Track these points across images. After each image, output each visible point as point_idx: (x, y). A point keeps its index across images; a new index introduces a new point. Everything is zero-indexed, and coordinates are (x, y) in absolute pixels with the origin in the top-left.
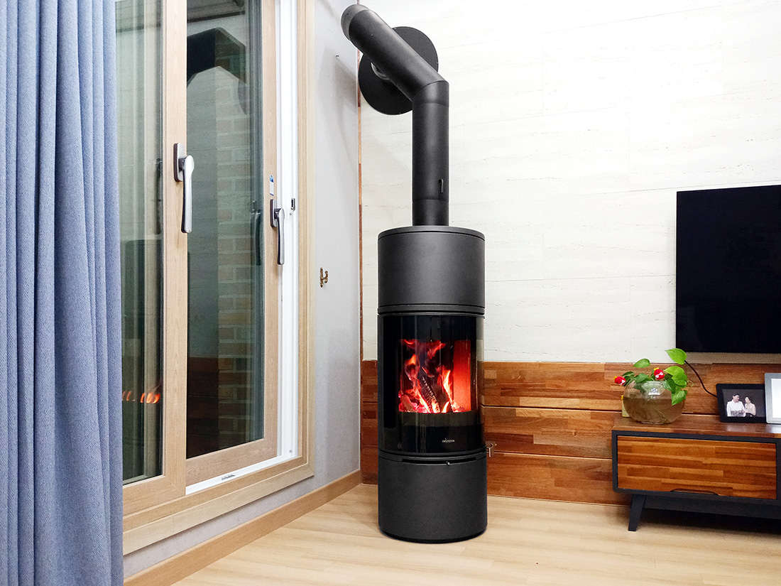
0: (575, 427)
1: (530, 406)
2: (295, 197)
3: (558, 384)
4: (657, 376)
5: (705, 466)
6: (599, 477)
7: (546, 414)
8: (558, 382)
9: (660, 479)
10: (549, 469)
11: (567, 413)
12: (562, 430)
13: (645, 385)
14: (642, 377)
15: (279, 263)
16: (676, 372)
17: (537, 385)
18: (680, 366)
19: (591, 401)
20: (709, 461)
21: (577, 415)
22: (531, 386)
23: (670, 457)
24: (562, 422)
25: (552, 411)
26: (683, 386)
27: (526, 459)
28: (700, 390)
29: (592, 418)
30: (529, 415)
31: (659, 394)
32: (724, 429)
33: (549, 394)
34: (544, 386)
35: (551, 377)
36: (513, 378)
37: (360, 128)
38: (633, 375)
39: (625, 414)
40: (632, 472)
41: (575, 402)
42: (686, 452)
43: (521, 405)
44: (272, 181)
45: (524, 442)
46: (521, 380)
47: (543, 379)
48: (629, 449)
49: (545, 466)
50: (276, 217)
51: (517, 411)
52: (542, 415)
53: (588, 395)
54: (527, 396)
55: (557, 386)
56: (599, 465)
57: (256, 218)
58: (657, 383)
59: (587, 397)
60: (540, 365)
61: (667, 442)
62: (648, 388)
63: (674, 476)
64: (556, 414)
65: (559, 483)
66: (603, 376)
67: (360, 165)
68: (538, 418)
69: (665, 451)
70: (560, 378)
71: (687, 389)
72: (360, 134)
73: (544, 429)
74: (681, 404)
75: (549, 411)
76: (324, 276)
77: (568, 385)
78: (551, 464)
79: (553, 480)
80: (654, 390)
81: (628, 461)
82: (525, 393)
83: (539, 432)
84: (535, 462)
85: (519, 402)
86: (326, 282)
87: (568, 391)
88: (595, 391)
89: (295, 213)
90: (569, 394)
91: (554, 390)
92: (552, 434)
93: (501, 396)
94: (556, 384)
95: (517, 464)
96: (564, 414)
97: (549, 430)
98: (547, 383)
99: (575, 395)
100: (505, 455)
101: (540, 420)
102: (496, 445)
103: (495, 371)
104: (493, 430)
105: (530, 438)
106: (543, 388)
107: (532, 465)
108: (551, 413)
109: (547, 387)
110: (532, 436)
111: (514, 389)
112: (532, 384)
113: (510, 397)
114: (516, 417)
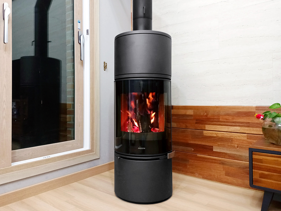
0: (237, 143)
1: (211, 130)
3: (227, 118)
7: (220, 135)
8: (227, 117)
10: (222, 166)
11: (232, 135)
12: (229, 144)
13: (276, 120)
14: (274, 114)
17: (215, 119)
19: (247, 128)
21: (239, 136)
22: (211, 119)
24: (230, 140)
25: (224, 133)
27: (209, 159)
29: (247, 139)
30: (210, 135)
33: (222, 123)
34: (219, 119)
35: (223, 114)
36: (202, 114)
38: (269, 114)
40: (262, 176)
41: (237, 129)
43: (206, 129)
45: (208, 150)
46: (206, 116)
47: (219, 115)
49: (220, 163)
50: (80, 39)
51: (204, 133)
52: (218, 135)
59: (245, 126)
60: (217, 107)
64: (226, 135)
65: (227, 174)
67: (131, 13)
68: (216, 137)
70: (228, 115)
73: (219, 143)
75: (222, 133)
77: (233, 119)
78: (223, 163)
79: (224, 172)
81: (260, 168)
82: (208, 123)
83: (216, 145)
84: (214, 161)
85: (205, 127)
86: (106, 68)
87: (233, 122)
88: (249, 123)
89: (89, 36)
90: (233, 124)
91: (224, 122)
92: (224, 146)
93: (196, 124)
94: (226, 118)
95: (204, 161)
96: (231, 135)
97: (222, 144)
98: (221, 117)
99: (237, 124)
100: (198, 156)
101: (216, 138)
102: (193, 150)
103: (193, 111)
104: (192, 142)
105: (211, 148)
106: (219, 120)
107: (212, 162)
108: (223, 135)
109: (221, 120)
110: (213, 146)
111: (202, 120)
112: (212, 118)
113: (200, 125)
114: (203, 135)
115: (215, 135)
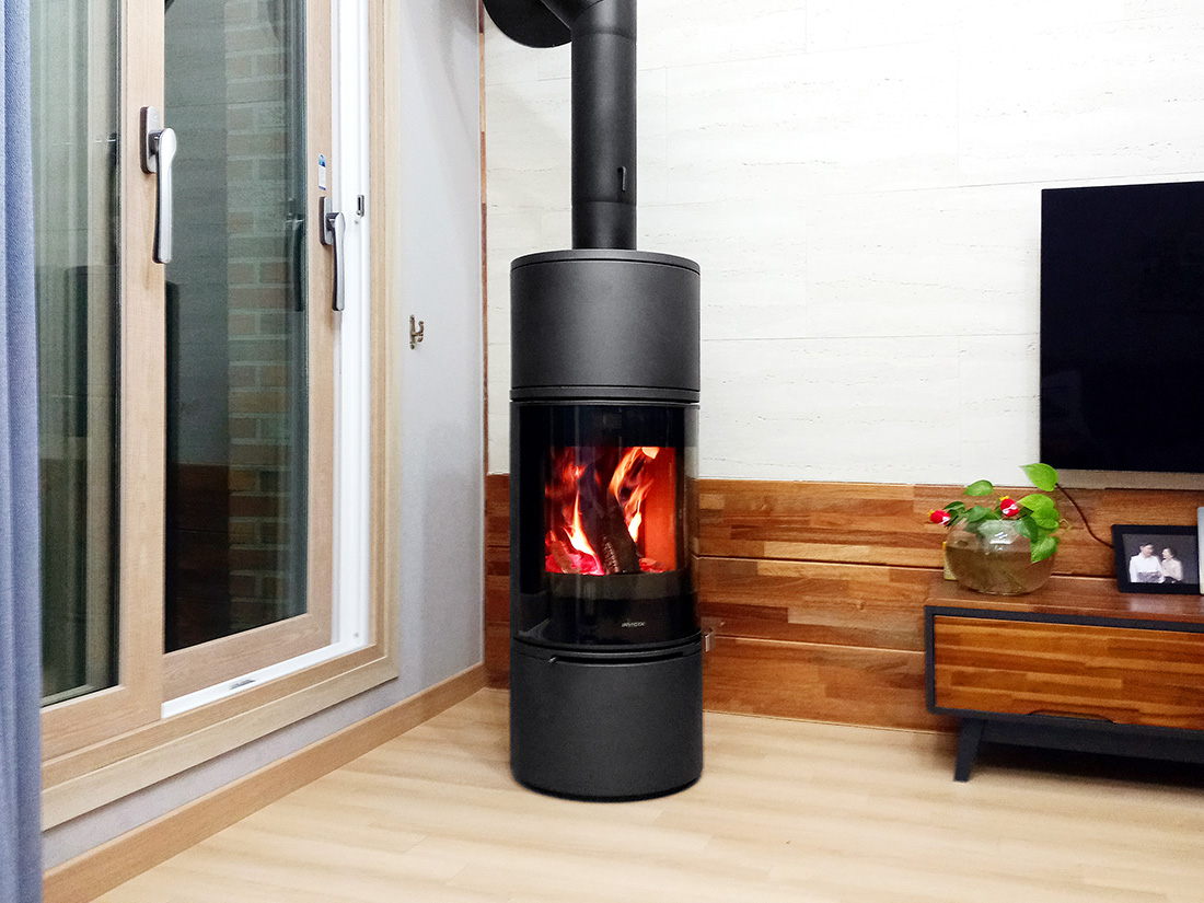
0: (862, 594)
1: (782, 557)
2: (365, 192)
3: (832, 520)
4: (1006, 511)
5: (1091, 671)
6: (904, 683)
7: (810, 571)
8: (832, 517)
9: (1008, 692)
10: (814, 668)
11: (848, 571)
12: (838, 600)
13: (985, 527)
14: (978, 512)
15: (335, 308)
16: (1038, 504)
17: (796, 522)
18: (1048, 494)
19: (888, 550)
20: (1098, 662)
21: (866, 574)
22: (782, 522)
23: (1028, 654)
24: (839, 586)
25: (820, 567)
26: (1052, 530)
27: (774, 649)
28: (1084, 534)
29: (892, 580)
30: (780, 574)
31: (1008, 542)
32: (1125, 605)
33: (816, 536)
34: (806, 522)
35: (819, 508)
36: (753, 507)
37: (482, 70)
38: (963, 508)
39: (949, 575)
40: (961, 679)
41: (862, 551)
42: (1057, 646)
43: (766, 556)
44: (324, 165)
45: (773, 620)
46: (768, 512)
47: (806, 511)
48: (955, 639)
49: (809, 661)
50: (331, 229)
51: (759, 567)
52: (804, 573)
53: (886, 539)
54: (776, 540)
55: (830, 523)
56: (904, 662)
57: (295, 228)
58: (1006, 524)
59: (883, 544)
60: (801, 486)
61: (1024, 627)
62: (990, 533)
63: (1035, 688)
64: (828, 571)
65: (834, 691)
66: (911, 507)
67: (483, 134)
68: (799, 579)
69: (1019, 642)
70: (835, 509)
71: (1059, 532)
72: (482, 81)
73: (807, 598)
74: (1049, 560)
75: (816, 567)
76: (418, 329)
77: (850, 522)
78: (818, 659)
79: (823, 686)
80: (1001, 535)
81: (953, 659)
82: (774, 534)
83: (798, 603)
84: (790, 654)
85: (762, 549)
86: (420, 340)
87: (850, 532)
88: (895, 533)
89: (364, 220)
90: (851, 538)
91: (824, 531)
92: (822, 606)
93: (732, 539)
94: (828, 519)
95: (760, 658)
96: (843, 571)
97: (816, 599)
98: (813, 517)
99: (862, 538)
100: (736, 644)
101: (800, 582)
102: (723, 624)
103: (722, 496)
104: (717, 599)
105: (783, 612)
106: (806, 526)
107: (785, 659)
108: (819, 571)
109: (812, 525)
110: (786, 609)
111: (754, 527)
112: (787, 518)
113: (748, 542)
114: (757, 575)
115: (795, 574)
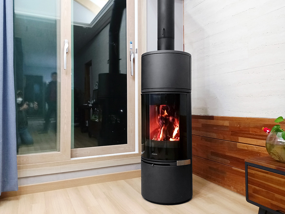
1: (243, 142)
2: (137, 48)
3: (256, 131)
7: (251, 148)
9: (269, 200)
11: (260, 149)
15: (131, 75)
17: (246, 131)
21: (265, 151)
24: (258, 154)
25: (253, 147)
27: (241, 172)
30: (243, 148)
33: (252, 136)
34: (249, 131)
35: (252, 126)
36: (236, 126)
40: (255, 191)
41: (264, 142)
43: (239, 142)
44: (132, 43)
45: (241, 163)
46: (239, 127)
47: (249, 128)
51: (238, 145)
54: (241, 137)
60: (248, 119)
64: (255, 148)
70: (257, 127)
77: (260, 132)
82: (241, 135)
85: (238, 139)
87: (261, 136)
89: (137, 54)
91: (253, 135)
93: (231, 135)
95: (238, 175)
98: (251, 129)
100: (233, 169)
101: (248, 151)
102: (229, 162)
103: (228, 122)
104: (228, 154)
105: (243, 161)
106: (249, 133)
109: (251, 132)
111: (236, 132)
112: (244, 130)
113: (235, 137)
114: (237, 148)
115: (246, 148)
